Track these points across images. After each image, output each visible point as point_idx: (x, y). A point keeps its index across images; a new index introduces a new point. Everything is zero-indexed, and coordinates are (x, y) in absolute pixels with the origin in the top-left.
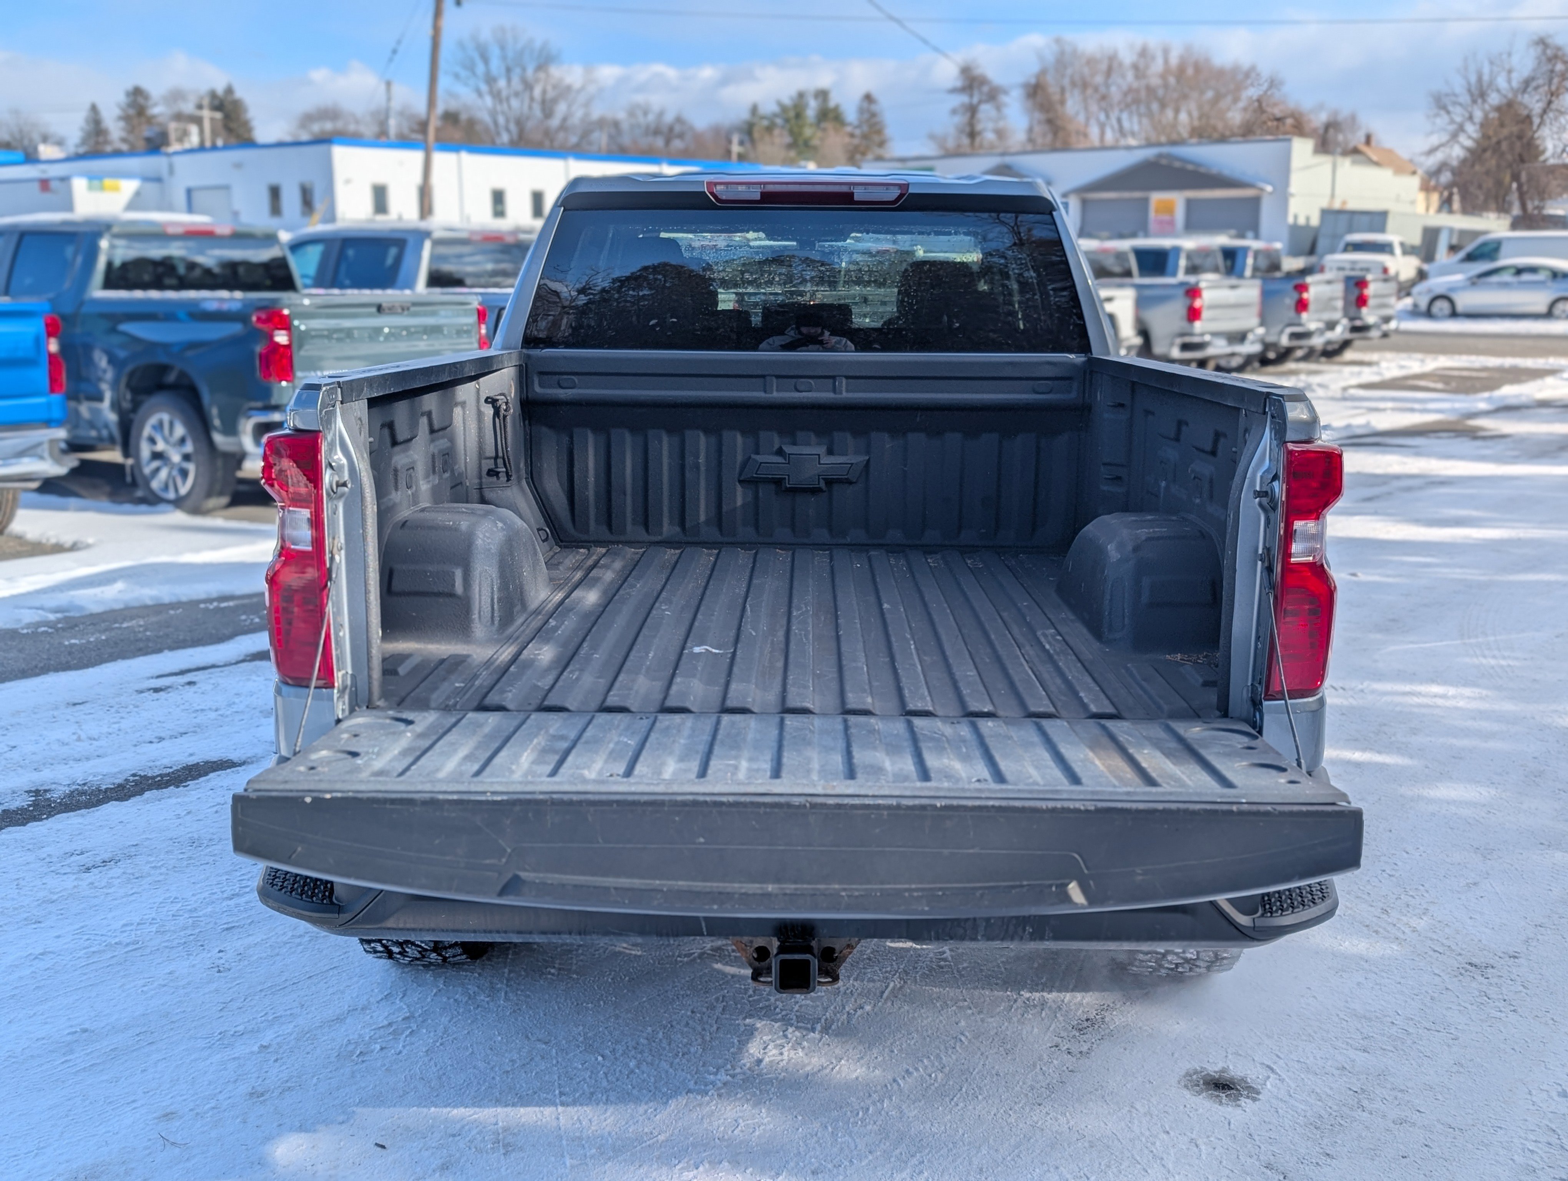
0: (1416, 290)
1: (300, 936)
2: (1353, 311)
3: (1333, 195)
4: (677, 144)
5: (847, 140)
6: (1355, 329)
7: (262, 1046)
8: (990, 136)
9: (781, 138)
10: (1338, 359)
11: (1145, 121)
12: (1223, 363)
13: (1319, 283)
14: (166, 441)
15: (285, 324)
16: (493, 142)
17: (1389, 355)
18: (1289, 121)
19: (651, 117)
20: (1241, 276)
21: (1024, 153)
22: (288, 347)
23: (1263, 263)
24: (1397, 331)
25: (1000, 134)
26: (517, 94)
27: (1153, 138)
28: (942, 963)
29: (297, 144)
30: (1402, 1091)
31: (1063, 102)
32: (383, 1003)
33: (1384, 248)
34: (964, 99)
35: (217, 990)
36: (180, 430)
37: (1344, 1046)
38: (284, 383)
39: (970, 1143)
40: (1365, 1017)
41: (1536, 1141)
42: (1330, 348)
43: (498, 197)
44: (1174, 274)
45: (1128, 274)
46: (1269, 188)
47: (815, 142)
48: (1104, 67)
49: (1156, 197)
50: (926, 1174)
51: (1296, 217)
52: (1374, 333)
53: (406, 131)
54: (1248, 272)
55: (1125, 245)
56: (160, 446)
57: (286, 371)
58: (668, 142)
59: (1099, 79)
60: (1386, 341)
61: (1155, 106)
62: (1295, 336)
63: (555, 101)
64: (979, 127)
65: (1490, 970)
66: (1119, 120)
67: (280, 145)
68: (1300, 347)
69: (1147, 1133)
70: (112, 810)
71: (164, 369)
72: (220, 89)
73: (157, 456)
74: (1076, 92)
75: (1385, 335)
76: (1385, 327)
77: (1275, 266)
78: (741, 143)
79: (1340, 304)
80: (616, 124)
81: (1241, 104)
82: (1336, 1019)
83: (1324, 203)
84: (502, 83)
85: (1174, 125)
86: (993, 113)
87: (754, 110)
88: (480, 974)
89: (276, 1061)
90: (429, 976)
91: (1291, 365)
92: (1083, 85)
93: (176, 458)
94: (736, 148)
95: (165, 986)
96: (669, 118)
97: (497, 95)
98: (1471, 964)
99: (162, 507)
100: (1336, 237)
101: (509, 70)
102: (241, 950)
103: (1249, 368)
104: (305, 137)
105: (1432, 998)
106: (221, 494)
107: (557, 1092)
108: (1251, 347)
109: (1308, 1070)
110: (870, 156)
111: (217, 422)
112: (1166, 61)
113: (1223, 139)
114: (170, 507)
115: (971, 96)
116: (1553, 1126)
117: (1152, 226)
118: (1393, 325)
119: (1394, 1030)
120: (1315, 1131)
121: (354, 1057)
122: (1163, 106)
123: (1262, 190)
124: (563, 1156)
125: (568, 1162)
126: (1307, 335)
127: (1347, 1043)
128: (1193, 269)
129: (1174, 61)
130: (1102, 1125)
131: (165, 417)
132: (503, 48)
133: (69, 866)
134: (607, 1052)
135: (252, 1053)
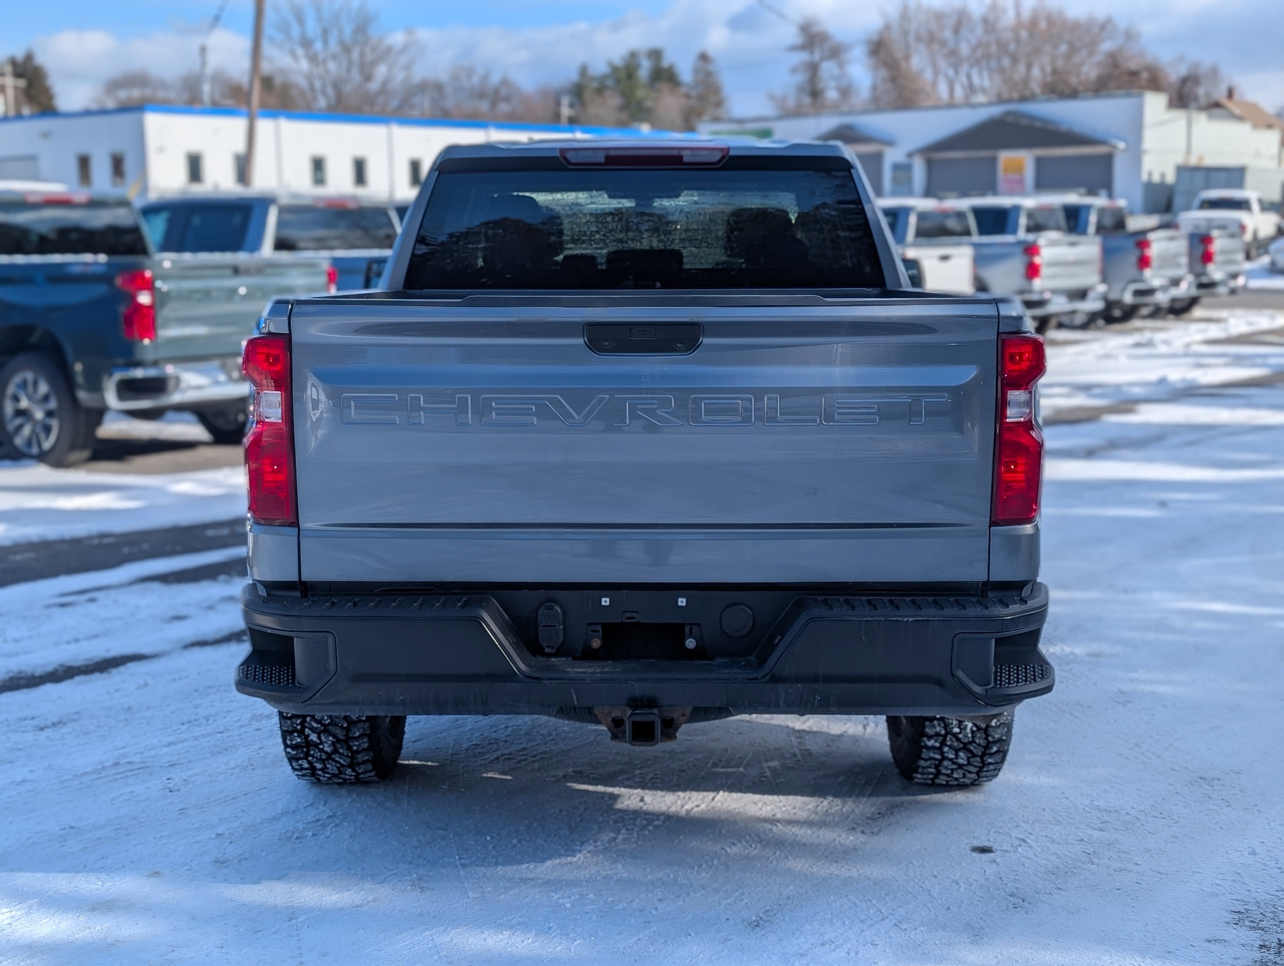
0: (1273, 247)
1: (232, 769)
2: (1198, 267)
3: (1189, 151)
4: (503, 107)
5: (683, 101)
6: (1201, 286)
7: (217, 834)
8: (832, 95)
9: (613, 100)
10: (1186, 316)
11: (997, 77)
12: (1065, 320)
13: (1160, 239)
14: (30, 398)
15: (148, 285)
16: (309, 108)
17: (1239, 312)
18: (1145, 75)
19: (475, 79)
20: (1084, 232)
21: (865, 111)
22: (150, 308)
23: (1108, 221)
24: (1245, 288)
25: (846, 92)
26: (334, 57)
27: (1005, 95)
28: (763, 779)
29: (102, 112)
30: (1126, 853)
31: (907, 58)
32: (309, 808)
33: (1242, 205)
34: (804, 56)
35: (171, 803)
36: (43, 388)
37: (1086, 827)
38: (146, 341)
39: (780, 884)
40: (1106, 811)
41: (1223, 880)
42: (1178, 305)
43: (318, 165)
44: (1014, 232)
45: (967, 233)
46: (1121, 145)
47: (649, 103)
48: (951, 22)
49: (1005, 156)
50: (746, 901)
51: (1150, 174)
52: (1222, 290)
53: (217, 96)
54: (1092, 229)
55: (964, 204)
56: (24, 403)
57: (149, 329)
58: (494, 105)
59: (948, 34)
60: (1234, 298)
61: (1006, 62)
62: (1138, 293)
63: (374, 63)
64: (821, 85)
65: (1216, 782)
66: (969, 76)
67: (87, 113)
68: (1146, 305)
69: (920, 877)
70: (48, 689)
71: (29, 329)
72: (20, 55)
73: (20, 413)
74: (922, 47)
75: (1233, 291)
76: (1232, 284)
77: (1120, 225)
78: (571, 106)
79: (1184, 260)
80: (439, 87)
81: (1097, 58)
82: (1083, 812)
83: (1179, 159)
84: (318, 46)
85: (1026, 81)
86: (836, 71)
87: (583, 71)
88: (385, 790)
89: (231, 843)
90: (343, 791)
91: (1136, 323)
92: (931, 39)
93: (39, 415)
94: (566, 111)
95: (129, 800)
96: (495, 79)
97: (313, 59)
98: (1201, 778)
99: (25, 462)
100: (1192, 194)
101: (325, 33)
102: (186, 778)
103: (1092, 326)
104: (110, 104)
105: (1164, 799)
106: (83, 447)
107: (457, 857)
108: (1093, 305)
109: (1053, 841)
110: (706, 117)
111: (80, 379)
112: (1018, 14)
113: (1073, 94)
114: (32, 462)
115: (812, 53)
116: (1240, 871)
117: (1001, 185)
118: (1241, 281)
119: (1127, 818)
120: (1052, 876)
121: (293, 840)
122: (1015, 60)
123: (1114, 147)
124: (466, 892)
125: (471, 895)
126: (1150, 292)
127: (1088, 826)
128: (1035, 228)
129: (1026, 14)
130: (885, 872)
131: (29, 376)
132: (318, 10)
133: (25, 726)
134: (494, 835)
135: (211, 838)
